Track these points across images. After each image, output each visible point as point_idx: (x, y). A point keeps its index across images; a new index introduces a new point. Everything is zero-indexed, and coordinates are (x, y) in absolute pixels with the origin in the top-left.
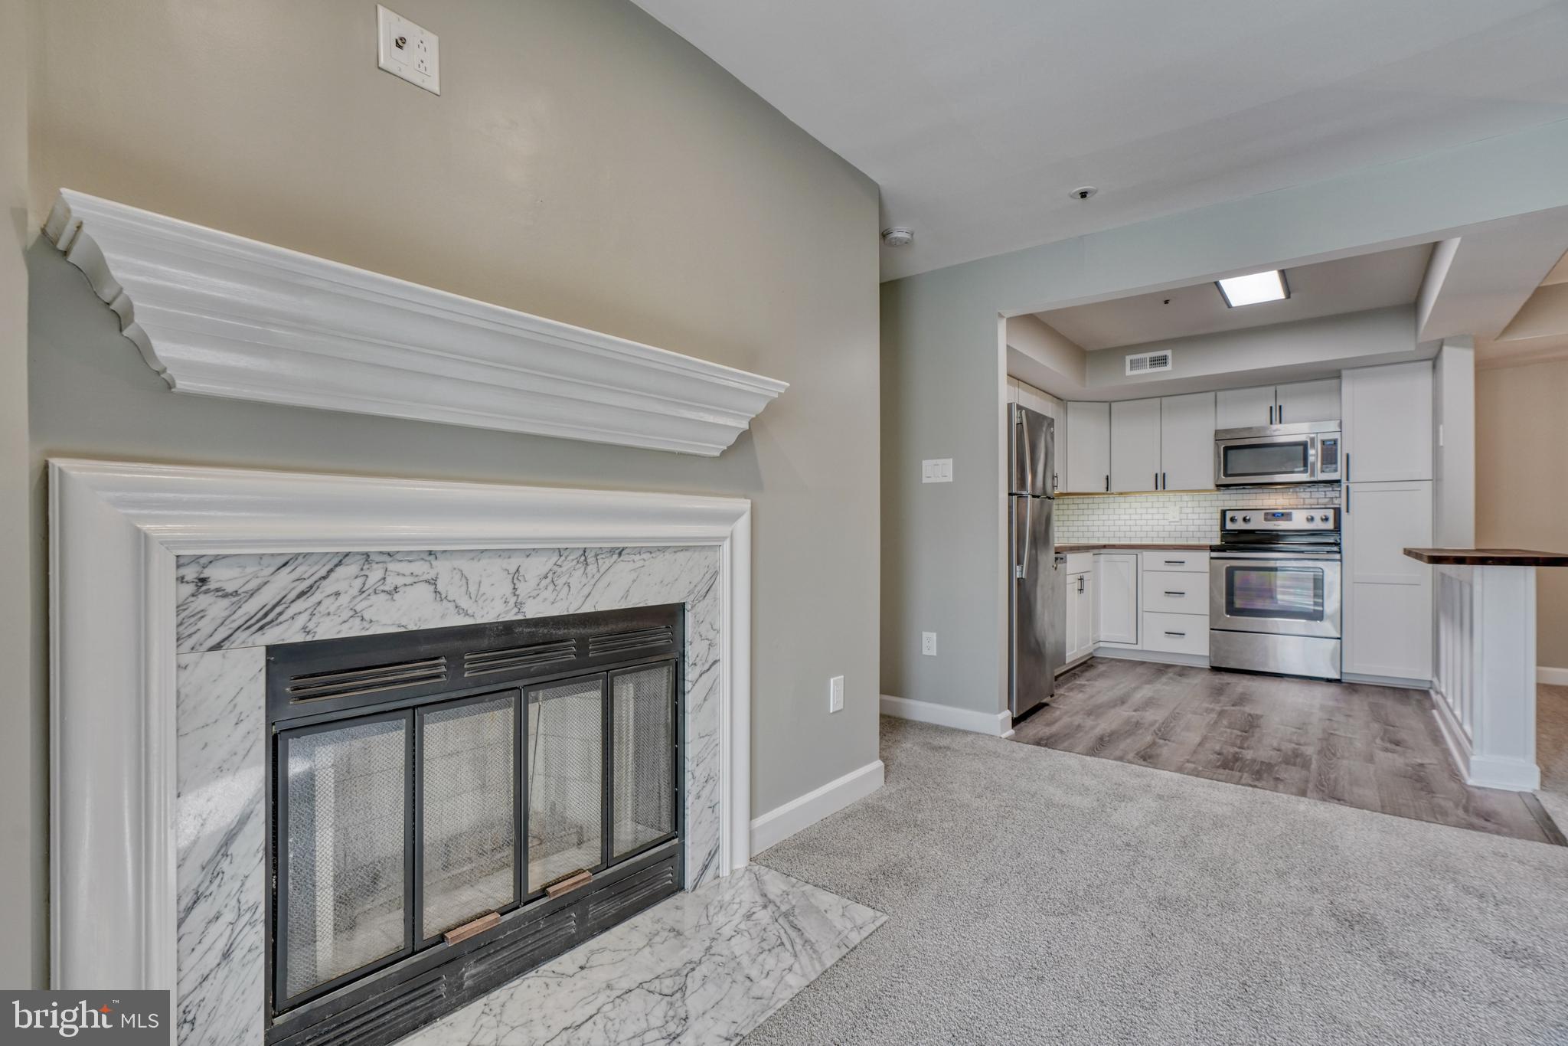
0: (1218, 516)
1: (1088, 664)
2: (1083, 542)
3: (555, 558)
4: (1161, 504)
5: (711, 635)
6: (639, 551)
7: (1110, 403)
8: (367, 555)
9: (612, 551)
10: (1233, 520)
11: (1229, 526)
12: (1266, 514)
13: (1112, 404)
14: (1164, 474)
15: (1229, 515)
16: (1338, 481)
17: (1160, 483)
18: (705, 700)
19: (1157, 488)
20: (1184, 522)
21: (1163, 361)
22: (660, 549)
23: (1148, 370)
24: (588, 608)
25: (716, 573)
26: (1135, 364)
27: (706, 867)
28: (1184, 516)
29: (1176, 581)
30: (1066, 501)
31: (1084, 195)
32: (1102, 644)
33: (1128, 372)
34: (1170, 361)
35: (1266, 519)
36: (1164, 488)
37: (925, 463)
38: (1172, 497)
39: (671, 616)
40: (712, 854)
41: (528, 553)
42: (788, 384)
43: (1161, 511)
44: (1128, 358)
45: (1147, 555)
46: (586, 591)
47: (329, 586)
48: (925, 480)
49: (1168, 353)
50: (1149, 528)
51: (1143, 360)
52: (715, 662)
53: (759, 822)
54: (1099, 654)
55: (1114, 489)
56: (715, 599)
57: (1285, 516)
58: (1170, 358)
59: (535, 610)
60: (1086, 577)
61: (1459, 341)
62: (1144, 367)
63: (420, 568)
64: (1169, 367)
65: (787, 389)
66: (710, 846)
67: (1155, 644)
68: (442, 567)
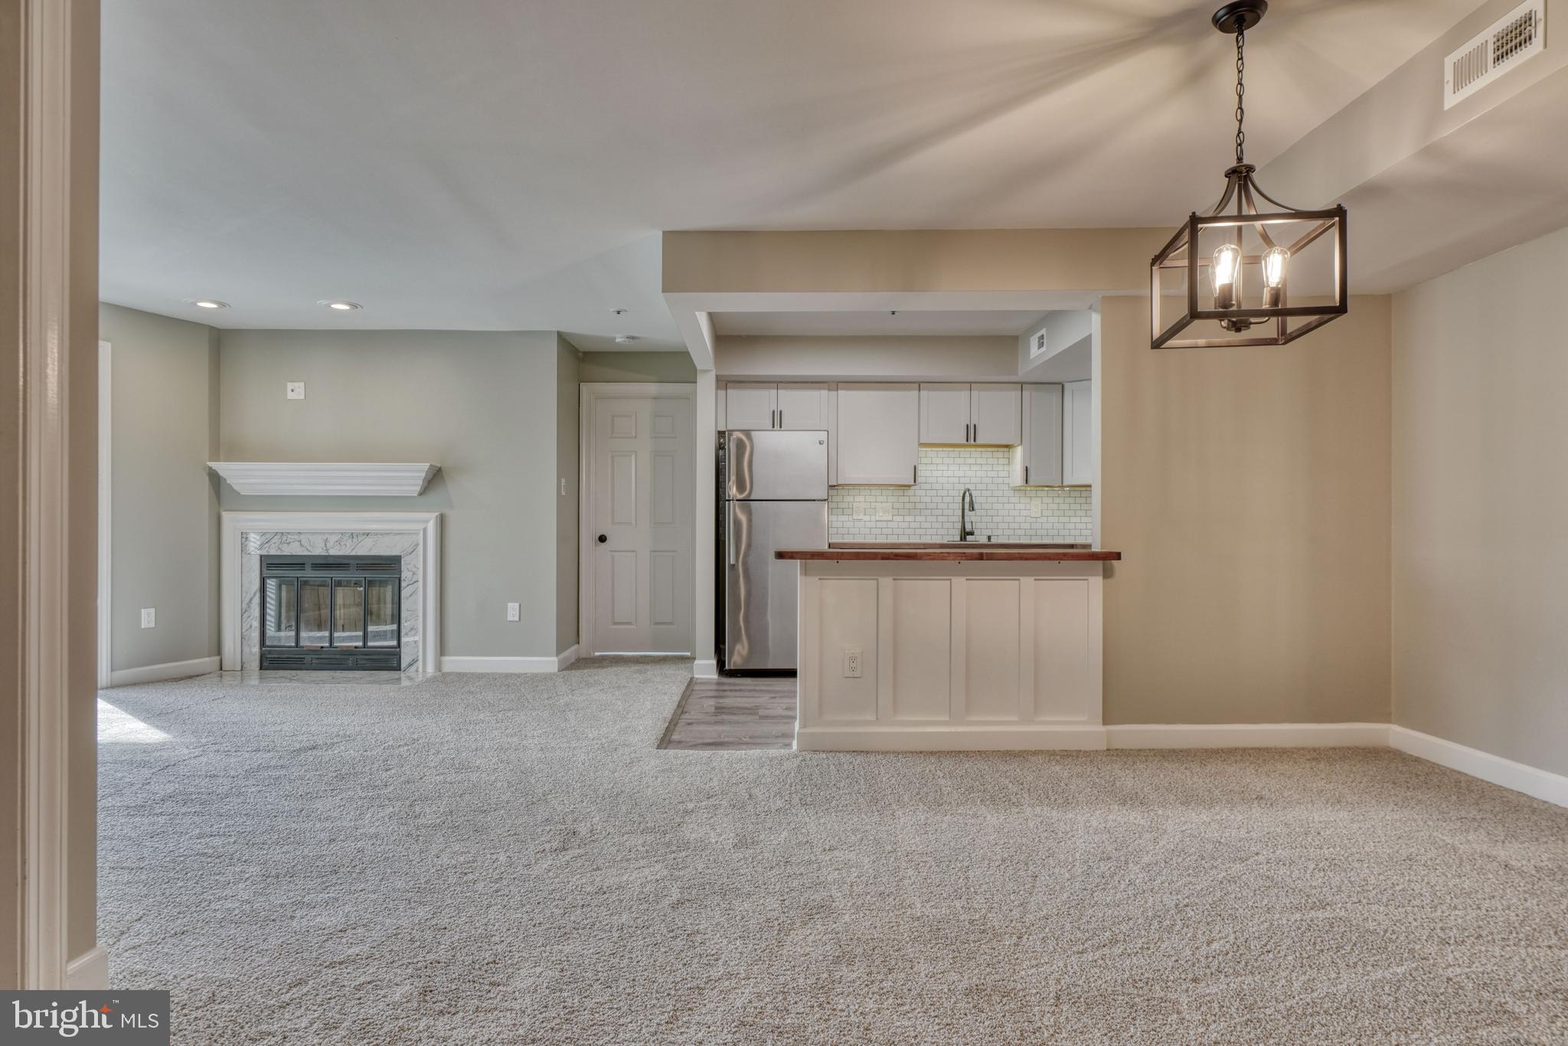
3: (340, 536)
5: (414, 570)
6: (376, 534)
8: (282, 533)
9: (364, 534)
18: (411, 596)
22: (386, 534)
24: (353, 553)
25: (418, 544)
27: (411, 665)
39: (396, 560)
40: (415, 660)
41: (331, 534)
46: (353, 547)
47: (273, 541)
49: (1043, 332)
52: (415, 582)
53: (446, 659)
56: (417, 555)
59: (332, 552)
63: (296, 537)
66: (415, 657)
68: (302, 537)
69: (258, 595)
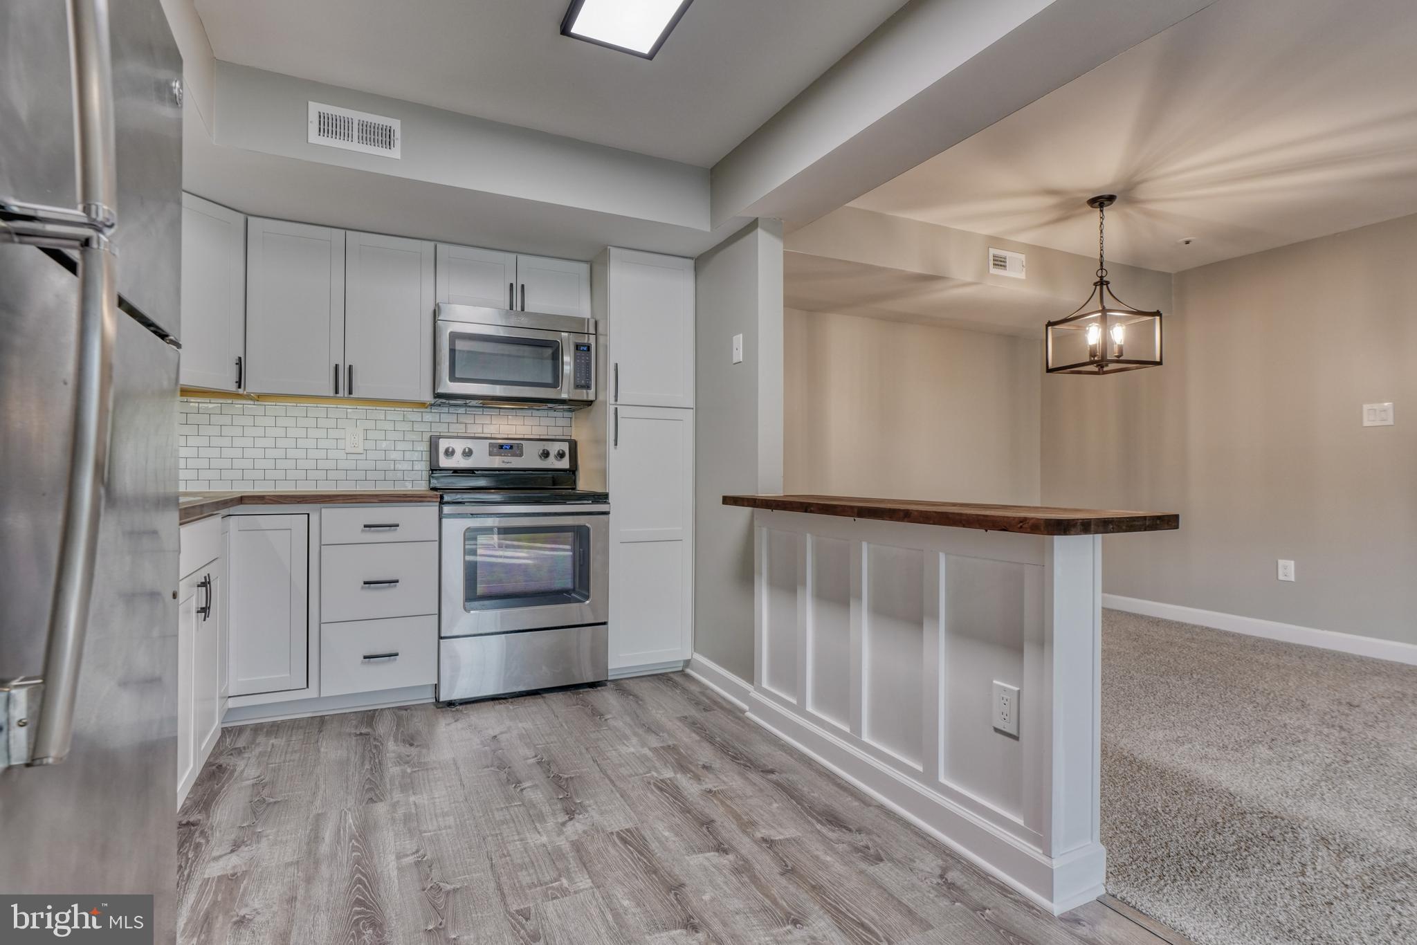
0: (428, 446)
4: (332, 423)
7: (248, 215)
10: (449, 452)
11: (445, 462)
12: (491, 445)
14: (350, 367)
15: (443, 444)
16: (591, 402)
17: (343, 383)
19: (337, 392)
20: (371, 455)
21: (386, 137)
23: (355, 146)
26: (328, 126)
28: (370, 445)
29: (381, 562)
33: (310, 140)
34: (398, 143)
35: (491, 454)
36: (350, 392)
38: (361, 410)
43: (332, 433)
44: (315, 108)
45: (331, 515)
49: (396, 124)
51: (348, 123)
55: (251, 386)
57: (515, 449)
58: (398, 134)
60: (213, 578)
62: (349, 137)
64: (395, 153)
67: (342, 682)
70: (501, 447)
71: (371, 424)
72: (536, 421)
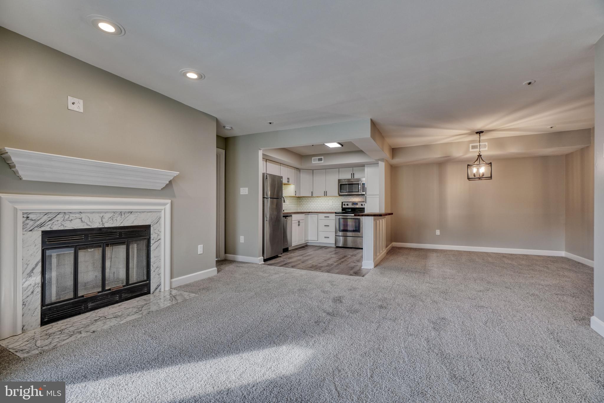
0: (341, 204)
1: (304, 247)
2: (302, 211)
3: (113, 214)
4: (327, 200)
5: (158, 233)
6: (137, 212)
7: (313, 170)
8: (65, 212)
9: (129, 212)
10: (344, 205)
11: (344, 207)
12: (352, 203)
13: (314, 171)
14: (326, 191)
15: (343, 203)
16: (364, 195)
17: (325, 194)
18: (156, 248)
20: (334, 205)
21: (321, 159)
22: (143, 212)
24: (122, 225)
25: (160, 218)
26: (314, 160)
27: (156, 289)
29: (327, 222)
30: (303, 199)
31: (270, 123)
32: (309, 241)
33: (313, 162)
35: (352, 205)
36: (326, 196)
37: (241, 189)
38: (329, 198)
39: (147, 228)
40: (159, 286)
41: (106, 213)
42: (179, 173)
43: (328, 202)
44: (313, 158)
45: (320, 215)
46: (121, 221)
47: (56, 219)
48: (241, 194)
49: (322, 157)
50: (324, 207)
51: (316, 159)
52: (160, 239)
53: (173, 280)
54: (308, 244)
55: (314, 195)
56: (160, 224)
57: (356, 204)
58: (323, 159)
59: (106, 225)
60: (301, 221)
61: (382, 160)
62: (317, 161)
63: (77, 215)
64: (322, 162)
65: (179, 174)
66: (158, 283)
67: (322, 241)
68: (83, 215)
69: (40, 265)
70: (354, 203)
71: (333, 200)
72: (359, 198)
